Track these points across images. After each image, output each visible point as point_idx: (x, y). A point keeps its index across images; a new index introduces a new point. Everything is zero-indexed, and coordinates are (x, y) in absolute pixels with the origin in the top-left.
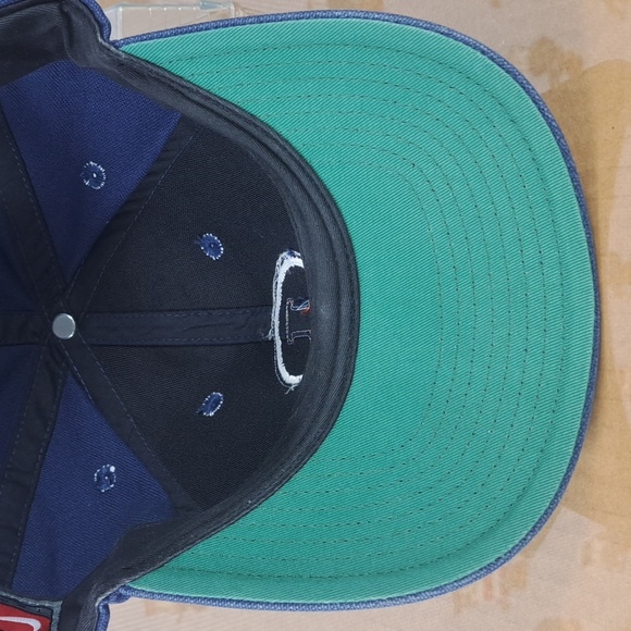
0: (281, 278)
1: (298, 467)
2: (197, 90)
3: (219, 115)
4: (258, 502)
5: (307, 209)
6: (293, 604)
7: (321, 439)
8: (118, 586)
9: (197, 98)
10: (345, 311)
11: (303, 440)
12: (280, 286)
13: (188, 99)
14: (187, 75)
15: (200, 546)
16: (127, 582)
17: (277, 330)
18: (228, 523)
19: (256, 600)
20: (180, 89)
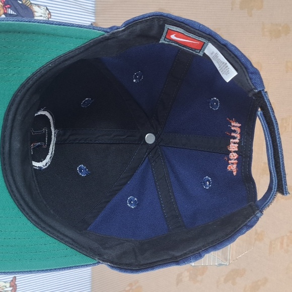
0: (48, 157)
1: (29, 79)
2: (66, 243)
3: (59, 232)
4: (47, 65)
5: (22, 190)
6: (26, 22)
7: (19, 90)
8: (111, 33)
9: (67, 239)
10: (7, 145)
11: (28, 90)
12: (50, 153)
13: (71, 239)
14: (69, 249)
15: (73, 48)
16: (106, 35)
17: (53, 133)
18: (60, 57)
19: (44, 24)
20: (74, 243)
